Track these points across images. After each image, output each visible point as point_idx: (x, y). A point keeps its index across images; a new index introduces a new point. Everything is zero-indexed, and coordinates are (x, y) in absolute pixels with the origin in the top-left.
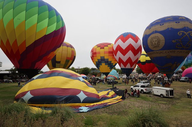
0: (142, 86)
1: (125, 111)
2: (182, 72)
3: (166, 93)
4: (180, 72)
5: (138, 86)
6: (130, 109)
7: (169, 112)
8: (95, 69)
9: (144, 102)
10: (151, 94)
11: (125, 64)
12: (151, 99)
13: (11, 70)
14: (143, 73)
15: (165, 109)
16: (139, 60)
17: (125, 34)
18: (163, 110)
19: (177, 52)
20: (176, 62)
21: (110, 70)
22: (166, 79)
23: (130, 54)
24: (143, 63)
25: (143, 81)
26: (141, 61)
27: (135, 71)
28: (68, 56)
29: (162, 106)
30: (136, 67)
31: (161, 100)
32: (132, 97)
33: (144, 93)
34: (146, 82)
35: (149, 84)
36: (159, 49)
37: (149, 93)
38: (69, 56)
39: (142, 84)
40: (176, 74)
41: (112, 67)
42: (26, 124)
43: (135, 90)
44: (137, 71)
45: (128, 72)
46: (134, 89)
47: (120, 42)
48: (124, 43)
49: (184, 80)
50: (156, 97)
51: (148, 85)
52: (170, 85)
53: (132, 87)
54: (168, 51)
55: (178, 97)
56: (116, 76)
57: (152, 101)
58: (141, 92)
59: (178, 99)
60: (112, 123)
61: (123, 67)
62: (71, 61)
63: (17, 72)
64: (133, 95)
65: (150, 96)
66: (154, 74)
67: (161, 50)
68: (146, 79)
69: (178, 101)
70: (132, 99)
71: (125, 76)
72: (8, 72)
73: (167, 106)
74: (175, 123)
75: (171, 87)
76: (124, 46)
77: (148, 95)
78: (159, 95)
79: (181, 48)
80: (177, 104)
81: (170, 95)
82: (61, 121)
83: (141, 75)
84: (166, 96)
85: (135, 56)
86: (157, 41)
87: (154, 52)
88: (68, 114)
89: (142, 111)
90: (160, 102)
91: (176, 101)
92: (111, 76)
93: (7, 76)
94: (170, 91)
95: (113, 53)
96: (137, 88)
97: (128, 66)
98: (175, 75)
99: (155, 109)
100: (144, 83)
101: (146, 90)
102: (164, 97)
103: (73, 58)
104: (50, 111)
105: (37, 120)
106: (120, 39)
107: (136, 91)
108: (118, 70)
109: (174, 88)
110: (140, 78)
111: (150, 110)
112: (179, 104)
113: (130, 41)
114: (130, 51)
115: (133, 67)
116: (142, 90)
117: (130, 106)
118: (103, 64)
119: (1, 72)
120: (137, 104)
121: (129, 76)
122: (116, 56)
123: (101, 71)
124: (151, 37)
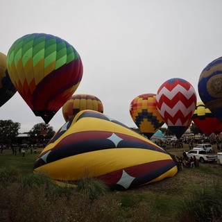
0: (200, 153)
1: (177, 188)
5: (196, 152)
6: (185, 185)
9: (205, 176)
10: (215, 164)
11: (174, 120)
12: (215, 171)
13: (30, 133)
14: (202, 134)
16: (194, 114)
21: (155, 130)
23: (180, 106)
24: (202, 118)
25: (203, 145)
26: (198, 115)
27: (189, 130)
32: (187, 168)
33: (205, 162)
34: (206, 146)
35: (211, 148)
37: (213, 162)
39: (201, 149)
41: (157, 125)
44: (192, 130)
45: (178, 131)
46: (189, 155)
47: (165, 91)
48: (170, 91)
51: (211, 150)
57: (217, 174)
58: (200, 161)
61: (171, 124)
63: (36, 135)
64: (188, 166)
65: (214, 167)
66: (219, 134)
68: (205, 142)
70: (188, 171)
71: (174, 138)
72: (26, 135)
76: (171, 95)
77: (212, 166)
83: (198, 136)
85: (187, 108)
89: (203, 189)
95: (157, 105)
97: (179, 123)
100: (204, 147)
101: (207, 157)
105: (60, 196)
106: (164, 87)
108: (163, 130)
113: (179, 89)
114: (180, 101)
115: (185, 125)
116: (201, 158)
117: (185, 182)
118: (145, 120)
119: (19, 136)
120: (195, 179)
121: (181, 138)
122: (160, 109)
123: (142, 131)
124: (211, 79)
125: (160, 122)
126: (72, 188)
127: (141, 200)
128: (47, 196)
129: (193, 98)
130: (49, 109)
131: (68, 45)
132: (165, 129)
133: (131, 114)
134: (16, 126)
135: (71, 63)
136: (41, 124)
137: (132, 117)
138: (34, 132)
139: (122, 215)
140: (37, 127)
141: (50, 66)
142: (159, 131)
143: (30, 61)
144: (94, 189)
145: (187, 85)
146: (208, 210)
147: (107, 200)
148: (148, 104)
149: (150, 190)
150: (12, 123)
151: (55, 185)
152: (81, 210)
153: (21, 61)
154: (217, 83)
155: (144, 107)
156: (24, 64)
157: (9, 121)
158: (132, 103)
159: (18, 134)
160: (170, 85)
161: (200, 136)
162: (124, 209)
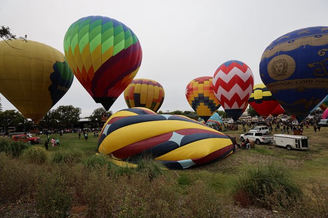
0: (257, 134)
1: (233, 167)
2: (321, 112)
3: (295, 143)
4: (318, 112)
5: (252, 134)
6: (241, 165)
7: (301, 171)
8: (190, 112)
9: (261, 156)
10: (271, 145)
11: (230, 103)
12: (272, 152)
13: (91, 117)
14: (259, 116)
15: (295, 166)
16: (251, 97)
17: (227, 62)
18: (291, 168)
19: (316, 82)
20: (313, 98)
21: (212, 113)
22: (294, 123)
23: (236, 89)
24: (259, 101)
25: (259, 127)
26: (255, 98)
27: (246, 113)
28: (155, 98)
29: (288, 162)
30: (248, 107)
31: (287, 154)
32: (243, 149)
33: (261, 143)
34: (263, 129)
35: (268, 130)
36: (285, 79)
37: (269, 143)
38: (157, 97)
39: (258, 131)
40: (311, 115)
41: (214, 108)
42: (110, 179)
43: (247, 139)
44: (249, 112)
45: (235, 114)
46: (245, 137)
47: (221, 74)
48: (227, 74)
49: (325, 123)
50: (280, 150)
51: (267, 132)
52: (302, 131)
53: (242, 135)
54: (300, 80)
55: (315, 149)
56: (220, 122)
57: (273, 155)
58: (255, 142)
59: (316, 152)
60: (215, 183)
61: (227, 107)
62: (158, 104)
63: (97, 119)
64: (244, 147)
65: (270, 148)
66: (276, 116)
67: (289, 79)
68: (264, 124)
69: (316, 155)
70: (243, 152)
71: (231, 121)
72: (87, 120)
73: (298, 162)
74: (311, 186)
75: (304, 135)
76: (227, 78)
77: (267, 147)
78: (285, 146)
79: (322, 75)
80: (314, 160)
81: (303, 146)
82: (150, 177)
83: (255, 119)
84: (295, 147)
85: (244, 91)
86: (283, 66)
87: (277, 82)
88: (157, 170)
89: (257, 169)
90: (286, 156)
91: (312, 155)
92: (212, 121)
93: (87, 125)
94: (302, 140)
95: (214, 89)
96: (249, 137)
97: (235, 106)
98: (310, 117)
99: (279, 166)
100: (260, 129)
101: (263, 139)
102: (292, 149)
103: (161, 100)
104: (135, 166)
105: (122, 175)
106: (221, 71)
107: (248, 141)
108: (220, 113)
109: (309, 136)
110: (253, 123)
111: (270, 167)
112: (317, 160)
113: (235, 71)
114: (236, 84)
115: (242, 107)
116: (257, 139)
117: (240, 162)
118: (202, 104)
119: (81, 120)
120: (251, 159)
121: (238, 121)
122: (217, 93)
123: (199, 114)
124: (273, 60)
125: (217, 105)
126: (133, 168)
127: (197, 179)
128: (109, 175)
129: (251, 81)
130: (109, 95)
131: (125, 29)
132: (222, 111)
133: (187, 98)
134: (77, 111)
135: (129, 48)
136: (101, 109)
137: (188, 101)
138: (95, 117)
139: (179, 192)
140: (97, 112)
141: (107, 52)
142: (216, 114)
143: (87, 47)
144: (153, 169)
145: (244, 68)
146: (262, 188)
147: (165, 178)
148: (204, 89)
149: (207, 169)
150: (73, 108)
151: (116, 166)
152: (141, 187)
153: (77, 47)
154: (278, 65)
155: (201, 92)
156: (81, 52)
157: (70, 106)
158: (188, 87)
159: (79, 119)
160: (226, 67)
161: (257, 119)
162: (182, 187)
